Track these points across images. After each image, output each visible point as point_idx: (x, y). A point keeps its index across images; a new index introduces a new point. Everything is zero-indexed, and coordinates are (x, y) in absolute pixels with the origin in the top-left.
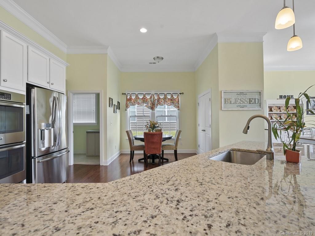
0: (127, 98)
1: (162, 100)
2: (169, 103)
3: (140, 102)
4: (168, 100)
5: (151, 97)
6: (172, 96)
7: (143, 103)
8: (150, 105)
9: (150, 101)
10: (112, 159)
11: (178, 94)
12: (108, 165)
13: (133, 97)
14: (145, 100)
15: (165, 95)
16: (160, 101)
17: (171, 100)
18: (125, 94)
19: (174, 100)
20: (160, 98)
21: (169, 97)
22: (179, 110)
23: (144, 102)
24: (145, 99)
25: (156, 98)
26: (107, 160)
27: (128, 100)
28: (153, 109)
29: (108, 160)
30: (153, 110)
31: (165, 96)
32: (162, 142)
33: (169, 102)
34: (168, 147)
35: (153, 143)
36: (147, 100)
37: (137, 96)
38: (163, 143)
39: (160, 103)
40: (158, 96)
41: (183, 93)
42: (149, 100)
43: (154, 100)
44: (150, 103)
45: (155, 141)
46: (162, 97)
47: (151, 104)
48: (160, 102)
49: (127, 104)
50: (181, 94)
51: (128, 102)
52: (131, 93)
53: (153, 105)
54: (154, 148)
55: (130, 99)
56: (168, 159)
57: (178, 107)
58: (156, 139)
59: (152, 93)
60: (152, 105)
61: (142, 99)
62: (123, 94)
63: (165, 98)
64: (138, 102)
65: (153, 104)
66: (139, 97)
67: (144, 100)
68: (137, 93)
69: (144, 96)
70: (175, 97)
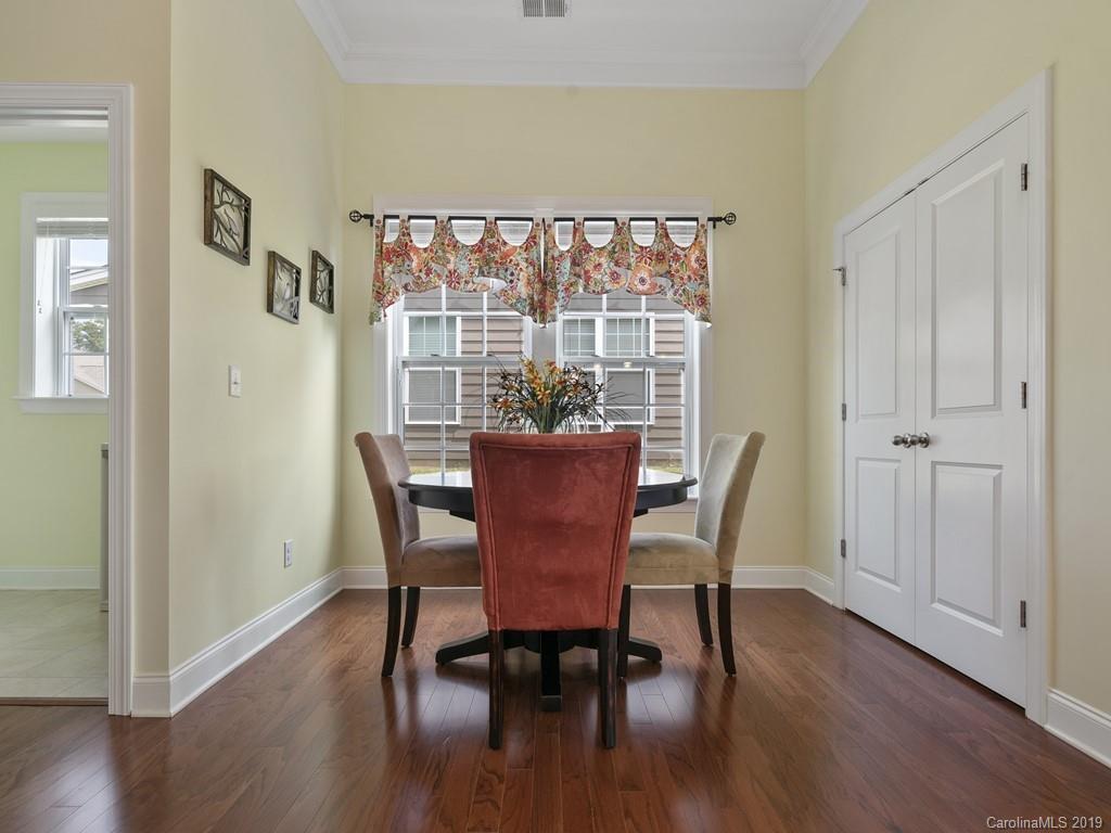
0: (380, 245)
1: (603, 260)
2: (642, 281)
3: (463, 269)
4: (639, 260)
5: (532, 241)
6: (664, 234)
7: (482, 273)
8: (522, 289)
9: (523, 265)
10: (232, 651)
11: (703, 220)
12: (174, 710)
13: (422, 241)
14: (497, 256)
15: (621, 229)
16: (589, 267)
17: (660, 257)
18: (370, 217)
19: (676, 257)
20: (588, 248)
21: (645, 238)
22: (704, 319)
23: (485, 269)
24: (493, 248)
25: (564, 248)
26: (166, 669)
27: (384, 254)
28: (543, 313)
29: (175, 675)
30: (543, 321)
31: (618, 231)
32: (636, 522)
33: (645, 275)
34: (667, 559)
35: (552, 530)
36: (506, 256)
37: (443, 229)
38: (643, 529)
39: (588, 279)
40: (575, 230)
41: (729, 219)
42: (519, 258)
43: (553, 260)
44: (525, 274)
45: (569, 515)
46: (600, 239)
47: (529, 283)
48: (586, 272)
49: (379, 277)
50: (715, 220)
51: (390, 268)
52: (404, 213)
53: (543, 291)
54: (564, 580)
55: (403, 250)
56: (659, 645)
57: (702, 301)
58: (579, 501)
59: (538, 217)
60: (538, 286)
61: (478, 249)
62: (356, 217)
63: (620, 247)
64: (451, 266)
65: (544, 283)
66: (459, 237)
67: (489, 255)
68: (443, 213)
69: (491, 230)
70: (682, 241)
